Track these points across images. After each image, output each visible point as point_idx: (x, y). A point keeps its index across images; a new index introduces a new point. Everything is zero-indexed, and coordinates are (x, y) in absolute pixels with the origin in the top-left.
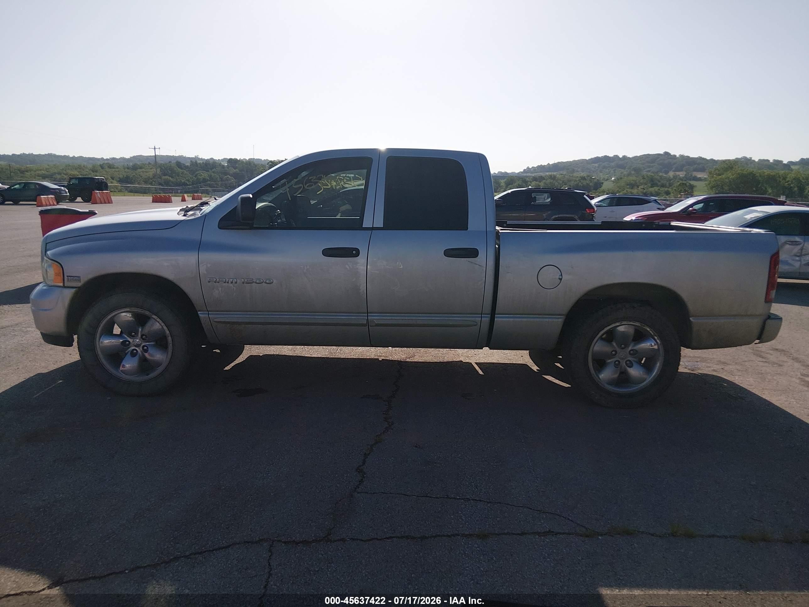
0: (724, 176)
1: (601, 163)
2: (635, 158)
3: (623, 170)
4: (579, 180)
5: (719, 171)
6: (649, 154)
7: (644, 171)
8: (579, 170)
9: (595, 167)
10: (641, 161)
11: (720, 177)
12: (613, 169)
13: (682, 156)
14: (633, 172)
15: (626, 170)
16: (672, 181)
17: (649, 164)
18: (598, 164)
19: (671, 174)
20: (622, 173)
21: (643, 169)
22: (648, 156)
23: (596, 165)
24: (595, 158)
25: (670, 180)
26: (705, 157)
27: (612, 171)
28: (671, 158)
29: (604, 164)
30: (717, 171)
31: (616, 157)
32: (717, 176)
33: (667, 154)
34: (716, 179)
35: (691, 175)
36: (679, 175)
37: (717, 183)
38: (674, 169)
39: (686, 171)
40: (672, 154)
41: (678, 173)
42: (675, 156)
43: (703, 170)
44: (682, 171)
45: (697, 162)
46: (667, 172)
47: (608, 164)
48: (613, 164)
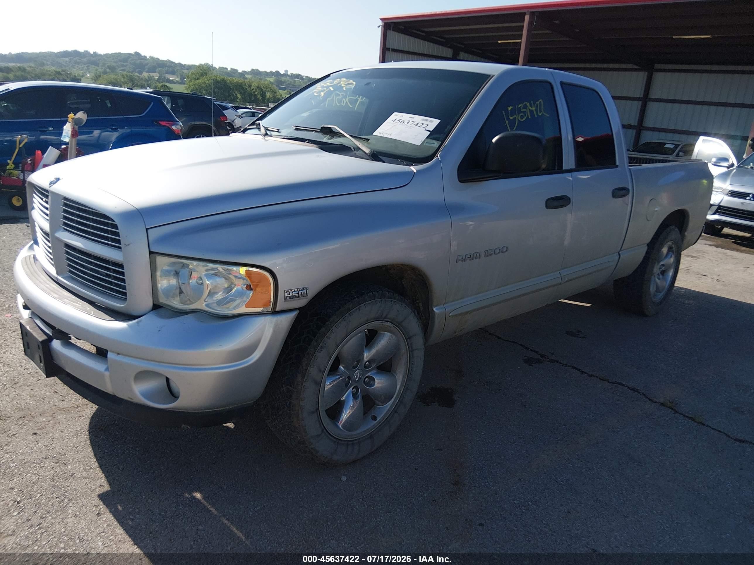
0: (200, 81)
1: (71, 58)
2: (107, 55)
3: (97, 68)
4: (55, 75)
5: (195, 75)
6: (120, 53)
7: (119, 69)
8: (49, 63)
9: (67, 61)
10: (113, 59)
11: (198, 81)
12: (86, 65)
13: (152, 58)
14: (108, 70)
15: (100, 67)
16: (149, 82)
17: (122, 63)
18: (69, 58)
19: (145, 75)
20: (96, 70)
21: (117, 67)
22: (119, 54)
23: (67, 59)
24: (64, 52)
25: (148, 81)
26: (173, 61)
27: (85, 67)
28: (142, 59)
29: (75, 59)
30: (194, 76)
31: (86, 53)
32: (195, 80)
33: (137, 54)
34: (194, 83)
35: (165, 77)
36: (153, 76)
37: (196, 87)
38: (146, 70)
39: (159, 73)
40: (142, 55)
41: (152, 74)
42: (145, 57)
43: (173, 73)
44: (155, 72)
45: (167, 65)
46: (140, 73)
47: (80, 59)
48: (85, 60)
